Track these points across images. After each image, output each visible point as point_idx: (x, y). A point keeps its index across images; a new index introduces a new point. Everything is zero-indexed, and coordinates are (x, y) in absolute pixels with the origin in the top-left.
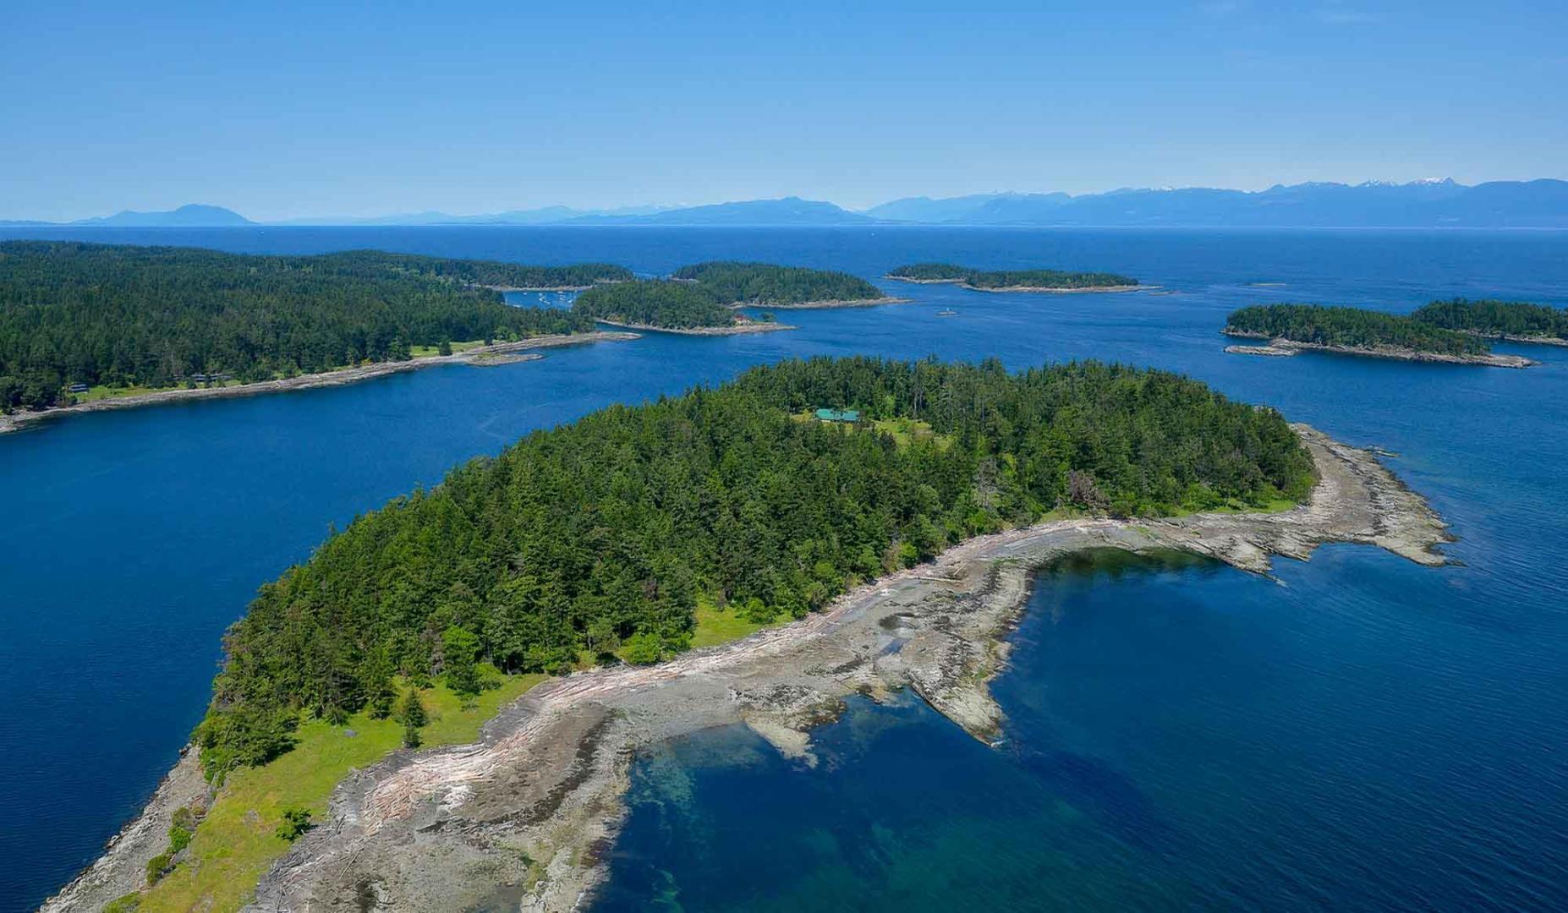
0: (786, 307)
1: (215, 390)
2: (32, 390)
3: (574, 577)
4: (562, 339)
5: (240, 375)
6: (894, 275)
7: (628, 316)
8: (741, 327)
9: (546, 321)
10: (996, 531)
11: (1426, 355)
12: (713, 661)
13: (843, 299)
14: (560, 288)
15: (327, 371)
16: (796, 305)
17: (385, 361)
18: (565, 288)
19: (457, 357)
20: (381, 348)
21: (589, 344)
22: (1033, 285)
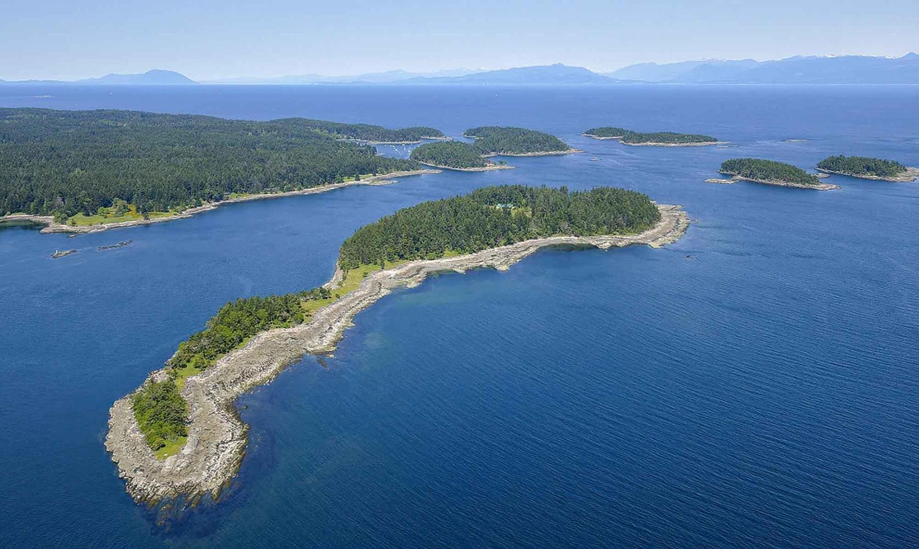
0: (517, 155)
1: (274, 195)
2: (216, 195)
3: (416, 240)
4: (406, 173)
5: (282, 189)
6: (587, 133)
7: (436, 162)
8: (489, 167)
9: (399, 165)
10: (536, 238)
11: (790, 184)
12: (448, 260)
13: (547, 151)
14: (403, 142)
15: (312, 187)
16: (522, 155)
17: (334, 184)
18: (406, 142)
19: (362, 182)
20: (332, 178)
21: (418, 175)
22: (657, 142)
